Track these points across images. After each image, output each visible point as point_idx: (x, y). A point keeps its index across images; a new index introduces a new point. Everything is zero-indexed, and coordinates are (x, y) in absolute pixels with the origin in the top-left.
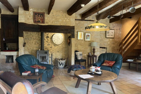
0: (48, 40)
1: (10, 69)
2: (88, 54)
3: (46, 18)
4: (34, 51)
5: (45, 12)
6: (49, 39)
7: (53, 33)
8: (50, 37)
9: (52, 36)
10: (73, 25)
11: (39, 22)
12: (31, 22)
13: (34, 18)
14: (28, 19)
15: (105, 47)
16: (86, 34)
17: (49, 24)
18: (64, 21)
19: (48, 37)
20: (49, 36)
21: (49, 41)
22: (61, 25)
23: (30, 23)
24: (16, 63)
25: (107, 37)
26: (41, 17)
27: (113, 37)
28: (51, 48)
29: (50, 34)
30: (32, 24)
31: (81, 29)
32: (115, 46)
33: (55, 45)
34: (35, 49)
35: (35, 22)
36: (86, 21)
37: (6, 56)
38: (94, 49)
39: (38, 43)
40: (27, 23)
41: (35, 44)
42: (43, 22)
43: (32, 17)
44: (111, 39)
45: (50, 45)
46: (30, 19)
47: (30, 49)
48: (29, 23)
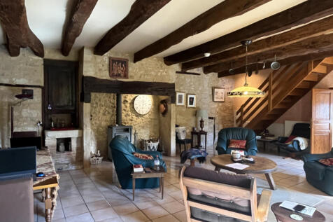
0: (126, 107)
1: (67, 164)
2: (191, 130)
3: (130, 69)
4: (102, 128)
5: (128, 58)
6: (128, 105)
7: (135, 95)
8: (129, 101)
9: (134, 99)
10: (173, 82)
11: (119, 75)
12: (105, 75)
13: (111, 69)
14: (100, 70)
15: (213, 116)
16: (189, 96)
17: (136, 79)
18: (159, 74)
19: (127, 101)
20: (128, 99)
21: (128, 109)
22: (155, 81)
23: (104, 78)
24: (75, 152)
25: (215, 100)
26: (122, 66)
27: (222, 100)
28: (132, 120)
29: (130, 97)
30: (107, 80)
31: (181, 88)
32: (225, 114)
33: (138, 115)
34: (104, 124)
35: (112, 75)
36: (189, 75)
37: (57, 139)
38: (202, 122)
39: (109, 113)
40: (98, 77)
41: (104, 114)
42: (126, 76)
43: (106, 67)
44: (220, 104)
45: (129, 115)
46: (103, 69)
47: (96, 123)
48: (102, 76)
